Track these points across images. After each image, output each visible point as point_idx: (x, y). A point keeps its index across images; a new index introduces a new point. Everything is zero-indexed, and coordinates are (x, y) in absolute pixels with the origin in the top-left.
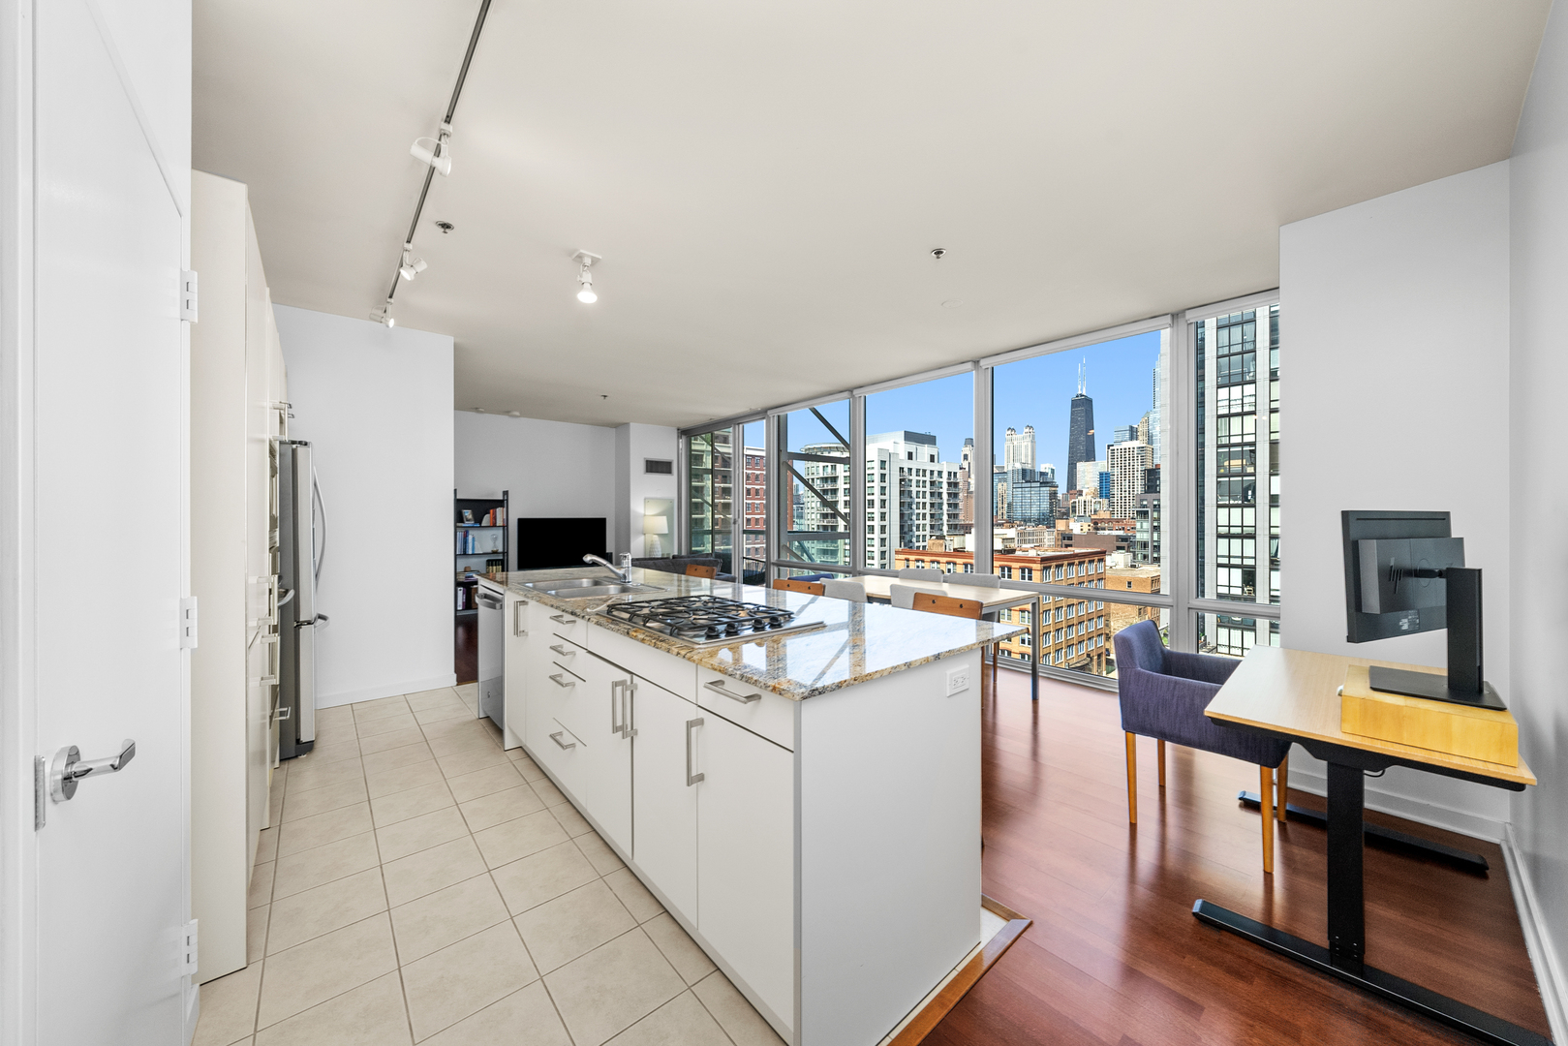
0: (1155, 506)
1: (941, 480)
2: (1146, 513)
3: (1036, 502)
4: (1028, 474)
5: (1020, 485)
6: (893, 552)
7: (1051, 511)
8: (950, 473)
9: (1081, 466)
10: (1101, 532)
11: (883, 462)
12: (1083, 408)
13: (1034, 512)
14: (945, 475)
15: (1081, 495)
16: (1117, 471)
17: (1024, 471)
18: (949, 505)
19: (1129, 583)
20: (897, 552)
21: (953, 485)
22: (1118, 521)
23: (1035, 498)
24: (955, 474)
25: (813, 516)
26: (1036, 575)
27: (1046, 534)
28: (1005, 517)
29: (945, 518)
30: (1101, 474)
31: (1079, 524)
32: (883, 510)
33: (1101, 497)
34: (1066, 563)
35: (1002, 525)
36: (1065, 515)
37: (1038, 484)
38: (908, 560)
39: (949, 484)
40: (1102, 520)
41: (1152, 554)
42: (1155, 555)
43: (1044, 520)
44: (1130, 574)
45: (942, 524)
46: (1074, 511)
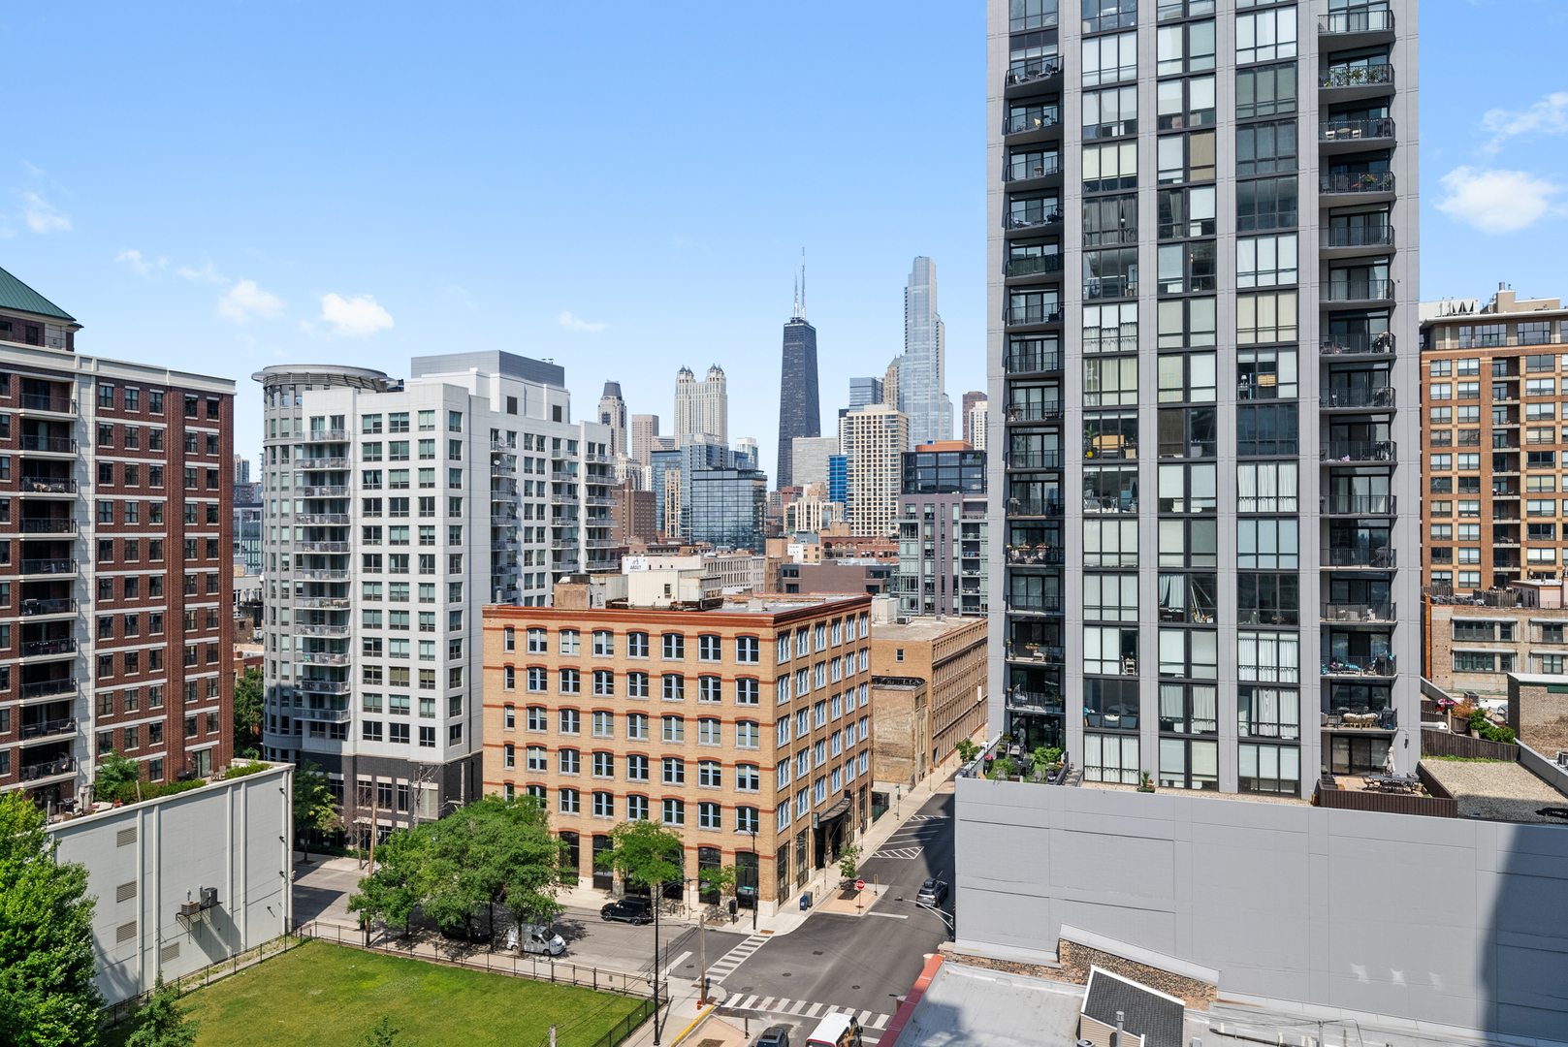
0: (927, 515)
1: (574, 459)
2: (914, 527)
3: (732, 506)
4: (716, 455)
5: (703, 475)
6: (477, 614)
7: (756, 524)
8: (591, 446)
9: (799, 443)
10: (842, 562)
11: (455, 416)
12: (800, 340)
13: (727, 524)
14: (582, 449)
15: (800, 495)
16: (856, 454)
17: (709, 448)
18: (591, 511)
19: (900, 652)
20: (487, 614)
21: (598, 469)
22: (860, 541)
23: (730, 499)
24: (602, 447)
25: (286, 535)
26: (765, 649)
27: (751, 565)
28: (678, 534)
29: (582, 536)
30: (832, 459)
31: (801, 546)
32: (455, 521)
33: (832, 499)
34: (813, 622)
35: (676, 549)
36: (777, 532)
37: (735, 474)
38: (511, 629)
39: (591, 468)
40: (838, 540)
41: (923, 598)
42: (928, 600)
43: (744, 539)
44: (899, 637)
45: (577, 550)
46: (791, 523)
